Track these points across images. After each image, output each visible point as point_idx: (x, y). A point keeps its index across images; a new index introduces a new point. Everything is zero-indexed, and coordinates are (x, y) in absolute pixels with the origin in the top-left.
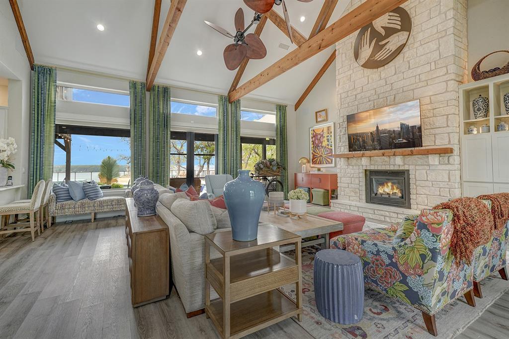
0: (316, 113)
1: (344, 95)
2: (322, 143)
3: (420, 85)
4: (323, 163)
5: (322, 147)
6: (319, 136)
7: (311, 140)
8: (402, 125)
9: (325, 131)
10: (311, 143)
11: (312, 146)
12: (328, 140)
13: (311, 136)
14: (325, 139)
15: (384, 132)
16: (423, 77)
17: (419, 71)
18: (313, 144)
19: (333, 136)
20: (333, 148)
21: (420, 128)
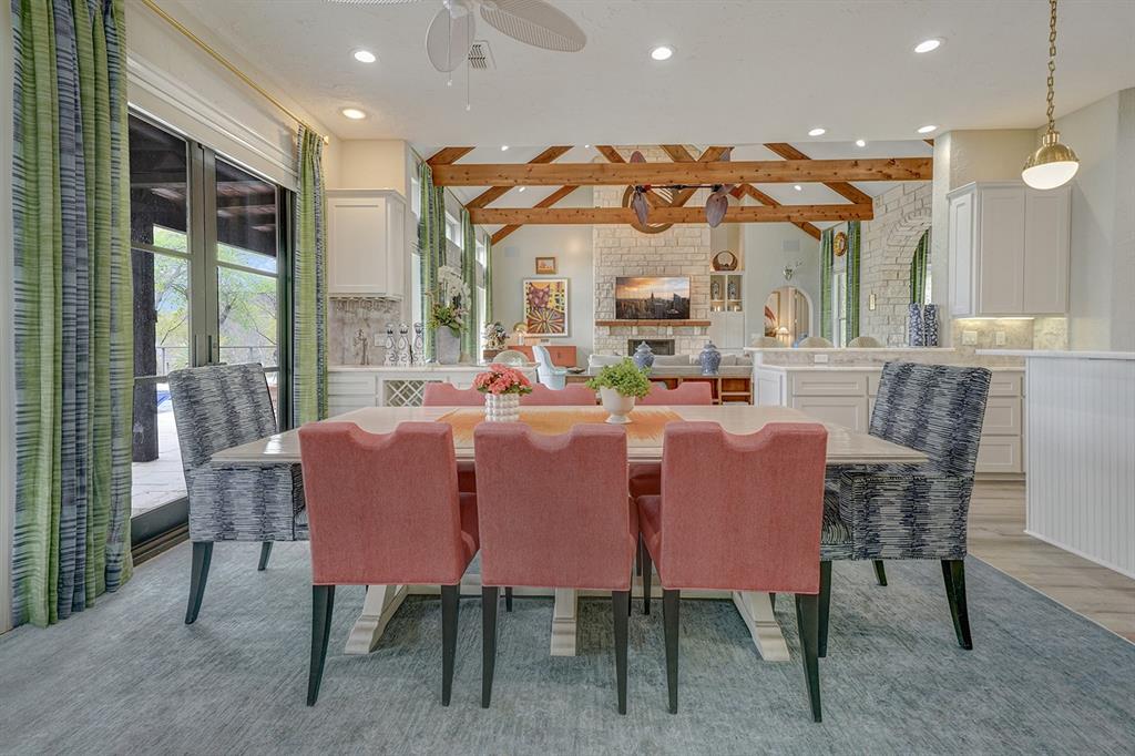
0: (537, 259)
1: (605, 251)
2: (546, 303)
3: (687, 263)
4: (548, 332)
5: (547, 309)
6: (541, 293)
7: (526, 297)
8: (675, 295)
9: (553, 287)
10: (526, 302)
11: (526, 306)
12: (558, 301)
13: (526, 291)
14: (553, 299)
15: (659, 300)
16: (689, 257)
17: (686, 249)
18: (530, 303)
19: (566, 296)
20: (566, 312)
21: (689, 301)
